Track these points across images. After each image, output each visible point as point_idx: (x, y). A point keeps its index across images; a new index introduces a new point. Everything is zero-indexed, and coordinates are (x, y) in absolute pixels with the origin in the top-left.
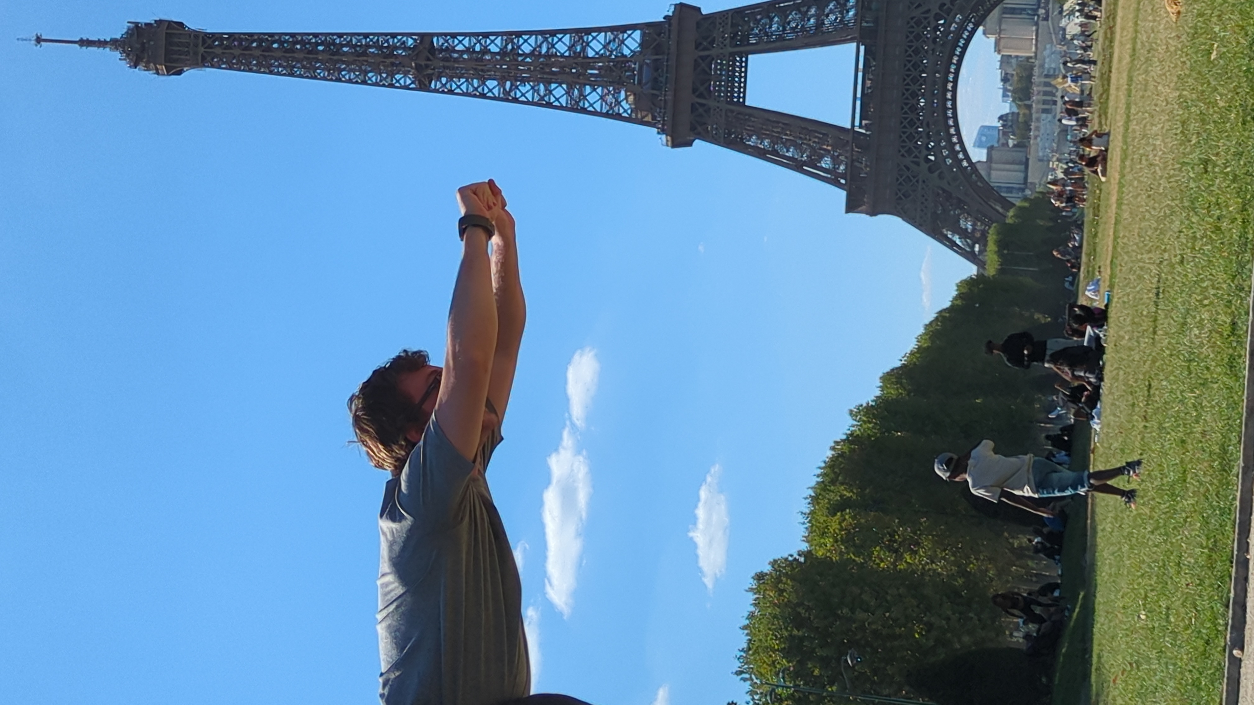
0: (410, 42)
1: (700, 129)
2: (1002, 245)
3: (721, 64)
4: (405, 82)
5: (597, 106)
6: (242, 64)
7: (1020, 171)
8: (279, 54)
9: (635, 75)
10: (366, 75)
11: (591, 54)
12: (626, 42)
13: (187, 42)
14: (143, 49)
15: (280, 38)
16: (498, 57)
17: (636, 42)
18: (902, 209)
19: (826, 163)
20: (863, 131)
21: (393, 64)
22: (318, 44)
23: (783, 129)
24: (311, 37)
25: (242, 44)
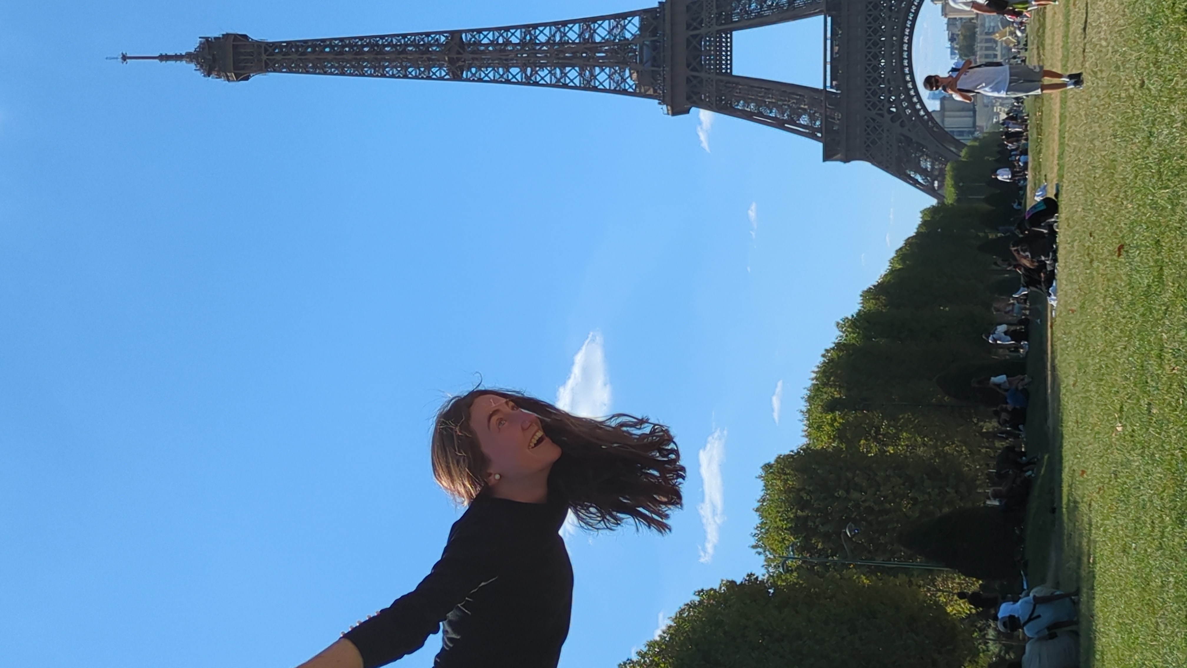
0: (443, 39)
1: (695, 98)
2: (958, 179)
3: (710, 41)
4: (440, 73)
5: (606, 85)
6: (300, 67)
7: (970, 117)
8: (330, 57)
9: (637, 55)
10: (406, 70)
11: (598, 39)
12: (627, 27)
13: (252, 52)
14: (214, 60)
15: (331, 43)
16: (519, 47)
17: (636, 26)
18: (871, 155)
19: (804, 120)
20: (834, 91)
21: (429, 59)
22: (363, 46)
23: (765, 93)
24: (357, 40)
25: (299, 51)
